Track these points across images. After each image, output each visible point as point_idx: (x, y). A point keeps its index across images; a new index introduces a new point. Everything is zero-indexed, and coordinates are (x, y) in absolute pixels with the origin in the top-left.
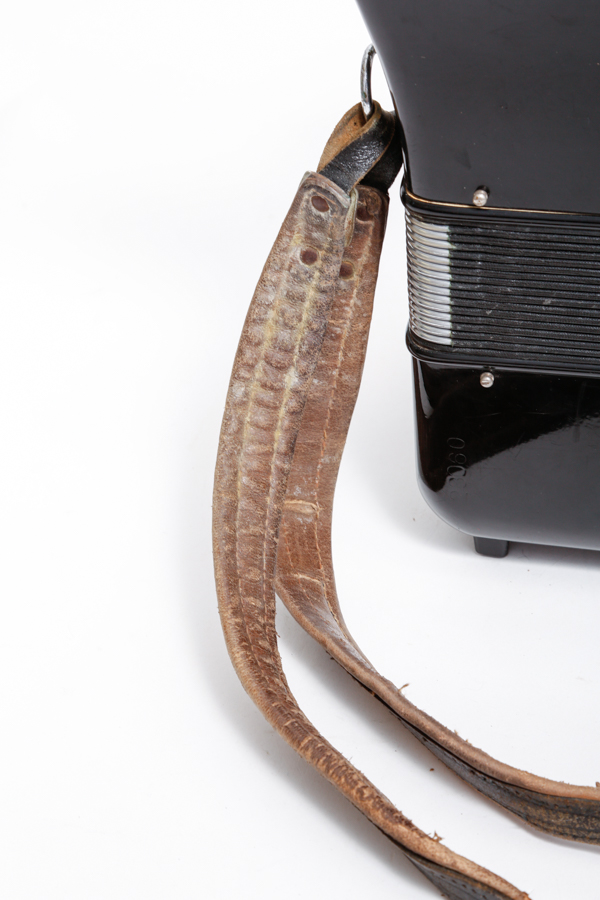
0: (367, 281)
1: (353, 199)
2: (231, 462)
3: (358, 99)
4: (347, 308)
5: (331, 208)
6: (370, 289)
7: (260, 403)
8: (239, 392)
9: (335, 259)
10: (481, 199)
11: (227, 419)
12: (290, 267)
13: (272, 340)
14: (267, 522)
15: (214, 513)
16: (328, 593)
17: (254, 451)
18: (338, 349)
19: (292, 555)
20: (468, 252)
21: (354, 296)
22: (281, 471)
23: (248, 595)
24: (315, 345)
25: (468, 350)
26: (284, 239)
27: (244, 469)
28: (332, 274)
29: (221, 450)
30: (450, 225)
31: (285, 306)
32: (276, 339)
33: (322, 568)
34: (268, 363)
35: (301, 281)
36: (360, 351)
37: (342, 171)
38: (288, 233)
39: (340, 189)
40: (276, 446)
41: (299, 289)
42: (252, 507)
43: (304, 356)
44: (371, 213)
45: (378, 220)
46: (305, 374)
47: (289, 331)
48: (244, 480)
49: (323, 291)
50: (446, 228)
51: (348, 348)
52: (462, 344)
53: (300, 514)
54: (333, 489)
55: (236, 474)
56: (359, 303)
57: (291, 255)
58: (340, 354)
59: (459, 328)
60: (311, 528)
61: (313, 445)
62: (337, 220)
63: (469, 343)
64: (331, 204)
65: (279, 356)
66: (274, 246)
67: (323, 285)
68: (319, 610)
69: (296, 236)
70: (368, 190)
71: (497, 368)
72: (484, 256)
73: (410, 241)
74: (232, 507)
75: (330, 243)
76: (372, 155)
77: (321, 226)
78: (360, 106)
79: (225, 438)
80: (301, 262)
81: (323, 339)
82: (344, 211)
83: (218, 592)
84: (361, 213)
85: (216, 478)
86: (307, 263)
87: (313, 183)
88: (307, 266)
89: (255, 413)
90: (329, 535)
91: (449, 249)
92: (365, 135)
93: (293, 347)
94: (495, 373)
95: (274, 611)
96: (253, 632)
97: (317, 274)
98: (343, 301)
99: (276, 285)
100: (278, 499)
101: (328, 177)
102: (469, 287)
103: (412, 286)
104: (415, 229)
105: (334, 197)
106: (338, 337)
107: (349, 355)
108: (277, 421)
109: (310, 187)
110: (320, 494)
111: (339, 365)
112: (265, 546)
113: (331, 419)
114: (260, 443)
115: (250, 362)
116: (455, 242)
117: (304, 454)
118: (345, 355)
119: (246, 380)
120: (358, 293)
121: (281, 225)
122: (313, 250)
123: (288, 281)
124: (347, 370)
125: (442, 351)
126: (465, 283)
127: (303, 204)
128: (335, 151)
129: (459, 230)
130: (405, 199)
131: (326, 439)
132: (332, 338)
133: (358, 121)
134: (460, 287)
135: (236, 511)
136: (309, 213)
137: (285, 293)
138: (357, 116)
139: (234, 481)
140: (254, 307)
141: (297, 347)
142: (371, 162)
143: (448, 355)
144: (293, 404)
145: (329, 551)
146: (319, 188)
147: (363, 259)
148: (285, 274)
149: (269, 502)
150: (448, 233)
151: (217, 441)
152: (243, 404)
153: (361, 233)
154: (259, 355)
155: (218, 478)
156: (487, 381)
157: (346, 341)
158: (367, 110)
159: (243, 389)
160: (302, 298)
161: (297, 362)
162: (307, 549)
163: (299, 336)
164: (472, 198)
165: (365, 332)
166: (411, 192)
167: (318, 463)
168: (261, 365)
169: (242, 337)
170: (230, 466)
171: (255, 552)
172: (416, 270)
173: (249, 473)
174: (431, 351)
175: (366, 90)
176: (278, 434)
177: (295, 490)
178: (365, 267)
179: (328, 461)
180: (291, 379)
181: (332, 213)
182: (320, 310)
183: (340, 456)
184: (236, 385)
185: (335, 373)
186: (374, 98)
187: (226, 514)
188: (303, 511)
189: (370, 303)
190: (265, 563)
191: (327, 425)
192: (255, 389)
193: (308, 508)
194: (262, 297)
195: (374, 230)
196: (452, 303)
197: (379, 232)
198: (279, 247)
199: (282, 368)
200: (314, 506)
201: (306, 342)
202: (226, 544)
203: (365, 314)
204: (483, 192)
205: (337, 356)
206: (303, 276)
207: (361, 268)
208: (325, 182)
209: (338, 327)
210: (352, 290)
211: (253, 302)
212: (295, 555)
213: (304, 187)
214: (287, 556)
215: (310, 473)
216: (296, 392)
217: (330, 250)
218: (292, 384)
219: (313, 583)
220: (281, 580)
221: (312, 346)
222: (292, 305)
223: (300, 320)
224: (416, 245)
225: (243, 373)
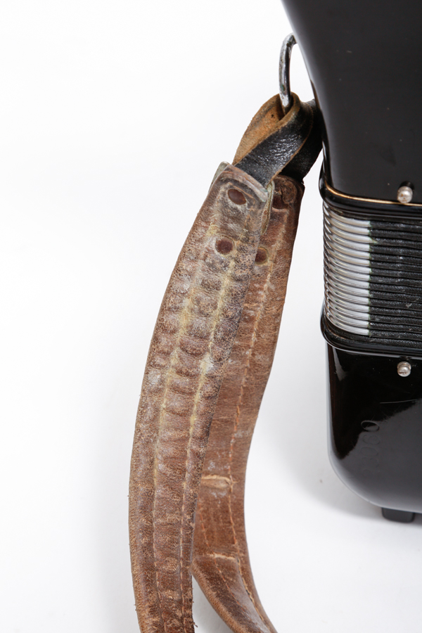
0: (281, 266)
1: (269, 190)
2: (147, 450)
3: (276, 90)
4: (260, 292)
5: (248, 202)
6: (283, 275)
7: (175, 389)
8: (155, 379)
9: (250, 249)
10: (405, 196)
11: (142, 407)
12: (206, 257)
13: (187, 327)
14: (183, 508)
15: (130, 504)
16: (243, 569)
17: (170, 438)
18: (252, 330)
19: (208, 532)
20: (389, 247)
21: (268, 280)
22: (196, 455)
23: (166, 588)
24: (230, 331)
25: (386, 341)
26: (200, 230)
27: (160, 457)
28: (247, 264)
29: (137, 439)
30: (371, 221)
31: (201, 294)
32: (191, 326)
33: (236, 543)
34: (183, 349)
35: (217, 270)
36: (273, 333)
37: (260, 164)
38: (203, 224)
39: (258, 183)
40: (191, 430)
41: (214, 278)
42: (169, 494)
43: (219, 342)
44: (287, 202)
45: (293, 209)
46: (220, 360)
47: (204, 318)
48: (160, 466)
49: (238, 280)
50: (367, 223)
51: (261, 330)
52: (380, 334)
53: (214, 489)
54: (246, 462)
55: (152, 462)
56: (273, 287)
57: (206, 245)
58: (254, 335)
59: (377, 320)
60: (225, 501)
61: (226, 421)
62: (255, 213)
63: (387, 334)
64: (248, 198)
65: (195, 342)
66: (190, 236)
67: (239, 274)
68: (236, 593)
69: (211, 226)
70: (283, 179)
71: (413, 358)
72: (406, 250)
73: (328, 233)
74: (149, 496)
75: (246, 234)
76: (290, 148)
77: (237, 218)
78: (277, 98)
79: (141, 426)
80: (216, 252)
81: (238, 324)
82: (260, 204)
83: (136, 589)
84: (277, 202)
85: (132, 467)
86: (222, 253)
87: (229, 176)
88: (222, 255)
89: (170, 399)
90: (242, 508)
91: (369, 244)
92: (284, 129)
93: (209, 334)
94: (411, 362)
95: (191, 600)
96: (171, 629)
97: (232, 263)
98: (257, 286)
99: (191, 274)
100: (194, 483)
101: (245, 170)
102: (390, 280)
103: (328, 277)
104: (334, 221)
105: (252, 191)
106: (252, 319)
107: (263, 336)
108: (192, 406)
109: (226, 181)
110: (234, 468)
111: (252, 346)
112: (181, 532)
113: (244, 395)
114: (176, 429)
115: (166, 350)
116: (376, 237)
117: (218, 430)
118: (258, 336)
119: (161, 367)
120: (272, 278)
121: (196, 216)
122: (228, 240)
123: (203, 270)
124: (260, 351)
125: (359, 341)
126: (385, 277)
127: (220, 196)
128: (252, 144)
129: (380, 225)
130: (323, 192)
131: (239, 415)
132: (245, 320)
133: (275, 113)
134: (380, 281)
135: (152, 500)
136: (225, 205)
137: (200, 282)
138: (274, 108)
139: (151, 470)
140: (169, 295)
141: (213, 333)
142: (289, 155)
143: (365, 345)
144: (209, 389)
145: (242, 524)
146: (236, 182)
147: (278, 245)
148: (200, 263)
149: (185, 488)
150: (369, 228)
151: (133, 429)
152: (158, 391)
153: (276, 221)
154: (174, 342)
155: (134, 468)
156: (405, 370)
157: (259, 323)
158: (285, 102)
159: (159, 377)
160: (217, 287)
161: (213, 348)
162: (221, 524)
163: (214, 322)
164: (396, 195)
165: (279, 315)
166: (331, 186)
167: (231, 438)
168: (176, 352)
169: (157, 324)
170: (147, 455)
171: (172, 542)
172: (333, 261)
173: (166, 460)
174: (348, 341)
175: (284, 82)
176: (194, 419)
177: (209, 465)
178: (279, 253)
179: (241, 435)
180: (206, 365)
181: (249, 206)
182: (234, 297)
183: (253, 430)
184: (152, 372)
185: (249, 353)
186: (292, 90)
187: (142, 506)
188: (217, 486)
189: (284, 288)
190: (181, 550)
191: (239, 401)
192: (171, 376)
193: (221, 482)
194: (177, 285)
195: (289, 218)
196: (371, 296)
197: (293, 220)
198: (194, 236)
199: (197, 354)
200: (228, 480)
201: (221, 329)
202: (143, 537)
203: (278, 297)
204: (407, 188)
205: (251, 337)
206: (218, 266)
207: (275, 254)
208: (243, 176)
209: (252, 310)
210: (266, 274)
211: (168, 290)
212: (210, 532)
213: (220, 180)
214: (202, 534)
215: (224, 448)
216: (211, 377)
217: (246, 240)
218: (207, 369)
219: (229, 561)
220: (197, 562)
221: (227, 333)
222: (207, 294)
223: (215, 308)
224: (334, 237)
225: (159, 360)
